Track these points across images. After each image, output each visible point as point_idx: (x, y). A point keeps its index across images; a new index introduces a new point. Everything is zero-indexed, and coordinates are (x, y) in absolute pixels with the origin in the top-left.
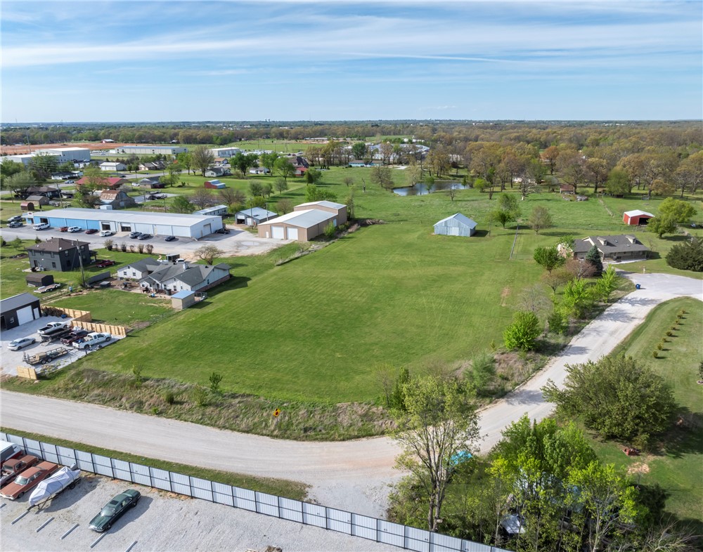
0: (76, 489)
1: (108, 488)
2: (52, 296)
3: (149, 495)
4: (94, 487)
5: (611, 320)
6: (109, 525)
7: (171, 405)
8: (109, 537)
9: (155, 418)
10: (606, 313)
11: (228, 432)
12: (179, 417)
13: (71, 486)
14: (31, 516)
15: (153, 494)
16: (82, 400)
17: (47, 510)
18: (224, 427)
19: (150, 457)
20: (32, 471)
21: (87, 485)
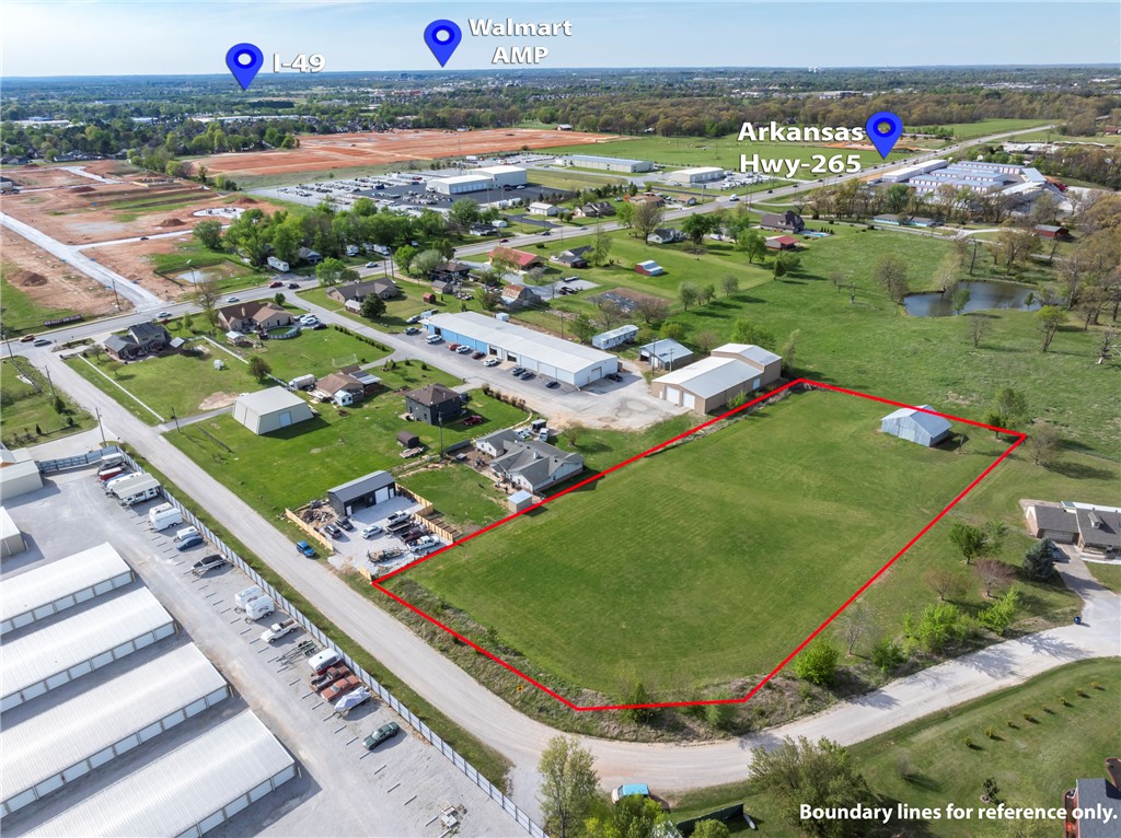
0: (365, 706)
1: (384, 713)
2: (413, 464)
3: (406, 731)
4: (376, 709)
5: (977, 667)
6: (375, 746)
7: (454, 644)
8: (373, 756)
9: (438, 654)
10: (982, 652)
11: (484, 689)
12: (455, 659)
13: (363, 703)
14: (334, 719)
15: (409, 731)
16: (395, 615)
17: (345, 718)
18: (483, 683)
19: (420, 695)
20: (342, 683)
21: (372, 705)
